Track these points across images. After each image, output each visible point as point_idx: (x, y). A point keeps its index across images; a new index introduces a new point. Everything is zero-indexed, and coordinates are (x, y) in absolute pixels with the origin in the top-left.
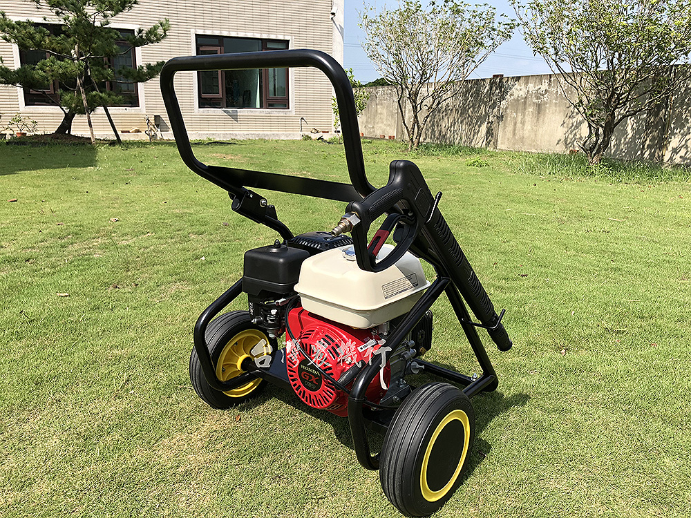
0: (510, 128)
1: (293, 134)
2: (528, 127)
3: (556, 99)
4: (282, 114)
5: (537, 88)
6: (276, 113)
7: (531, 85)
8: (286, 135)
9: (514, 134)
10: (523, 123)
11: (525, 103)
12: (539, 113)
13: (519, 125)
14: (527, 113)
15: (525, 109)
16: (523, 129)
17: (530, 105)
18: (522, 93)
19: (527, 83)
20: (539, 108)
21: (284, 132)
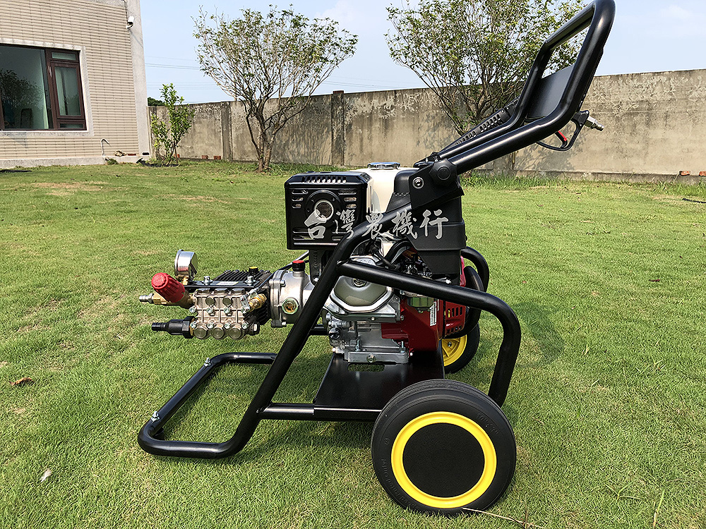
0: (356, 144)
1: (95, 159)
2: (376, 142)
3: (403, 114)
4: (79, 136)
5: (382, 104)
6: (70, 134)
7: (375, 101)
8: (86, 159)
9: (361, 150)
10: (370, 139)
11: (370, 119)
12: (386, 128)
13: (366, 141)
14: (373, 129)
15: (371, 125)
16: (371, 145)
17: (376, 120)
18: (367, 109)
19: (371, 99)
20: (387, 124)
21: (84, 157)
